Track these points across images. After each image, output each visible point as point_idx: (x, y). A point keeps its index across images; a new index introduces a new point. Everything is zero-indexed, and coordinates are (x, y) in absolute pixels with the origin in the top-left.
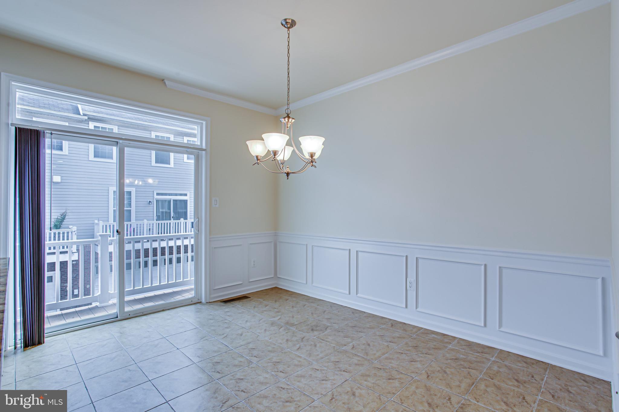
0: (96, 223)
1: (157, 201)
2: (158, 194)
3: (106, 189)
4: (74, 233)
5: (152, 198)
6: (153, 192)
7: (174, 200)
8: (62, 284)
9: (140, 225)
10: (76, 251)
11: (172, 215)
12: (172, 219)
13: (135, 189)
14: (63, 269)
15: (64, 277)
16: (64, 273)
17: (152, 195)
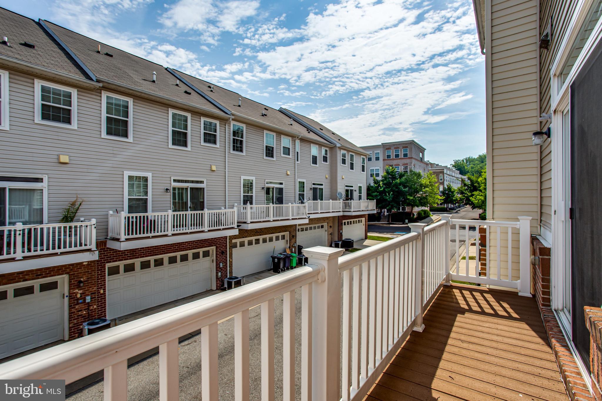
0: (111, 214)
1: (174, 189)
2: (175, 181)
3: (121, 173)
4: (93, 227)
5: (169, 185)
6: (170, 178)
7: (191, 188)
8: (72, 290)
9: (165, 216)
10: (96, 249)
11: (189, 205)
12: (189, 209)
13: (151, 174)
14: (73, 272)
15: (74, 281)
16: (74, 277)
17: (169, 182)
